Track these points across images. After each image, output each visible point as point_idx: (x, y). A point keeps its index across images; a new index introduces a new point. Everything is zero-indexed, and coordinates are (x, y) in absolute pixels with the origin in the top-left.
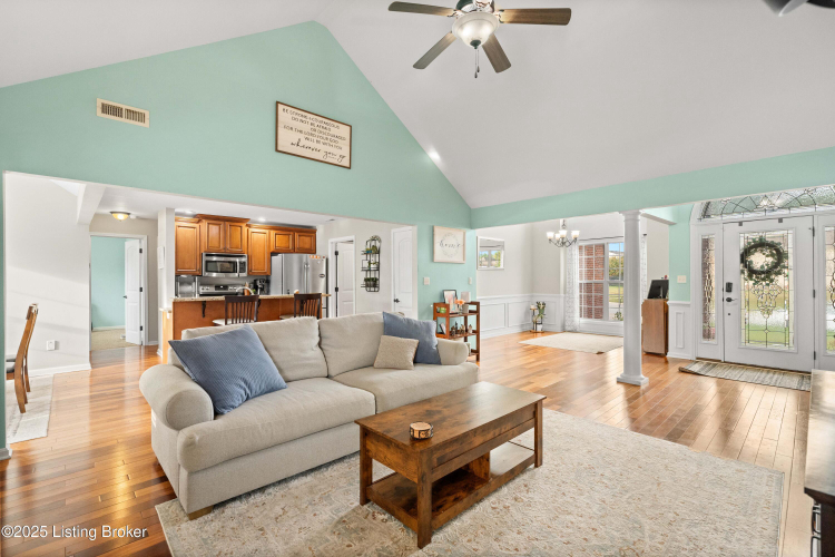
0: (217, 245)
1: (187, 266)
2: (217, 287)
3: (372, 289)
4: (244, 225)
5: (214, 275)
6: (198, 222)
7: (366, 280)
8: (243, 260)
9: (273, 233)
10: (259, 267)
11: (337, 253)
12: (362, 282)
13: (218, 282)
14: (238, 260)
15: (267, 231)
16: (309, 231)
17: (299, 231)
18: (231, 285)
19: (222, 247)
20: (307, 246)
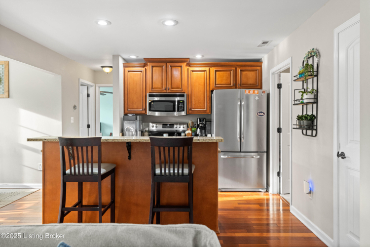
0: (160, 86)
1: (135, 107)
2: (165, 125)
3: (309, 132)
4: (184, 65)
5: (157, 114)
6: (144, 66)
7: (300, 118)
8: (184, 99)
9: (213, 70)
10: (199, 106)
11: (279, 86)
12: (295, 121)
13: (165, 121)
14: (177, 99)
15: (207, 69)
16: (255, 64)
17: (240, 66)
18: (177, 124)
19: (164, 87)
20: (251, 81)
